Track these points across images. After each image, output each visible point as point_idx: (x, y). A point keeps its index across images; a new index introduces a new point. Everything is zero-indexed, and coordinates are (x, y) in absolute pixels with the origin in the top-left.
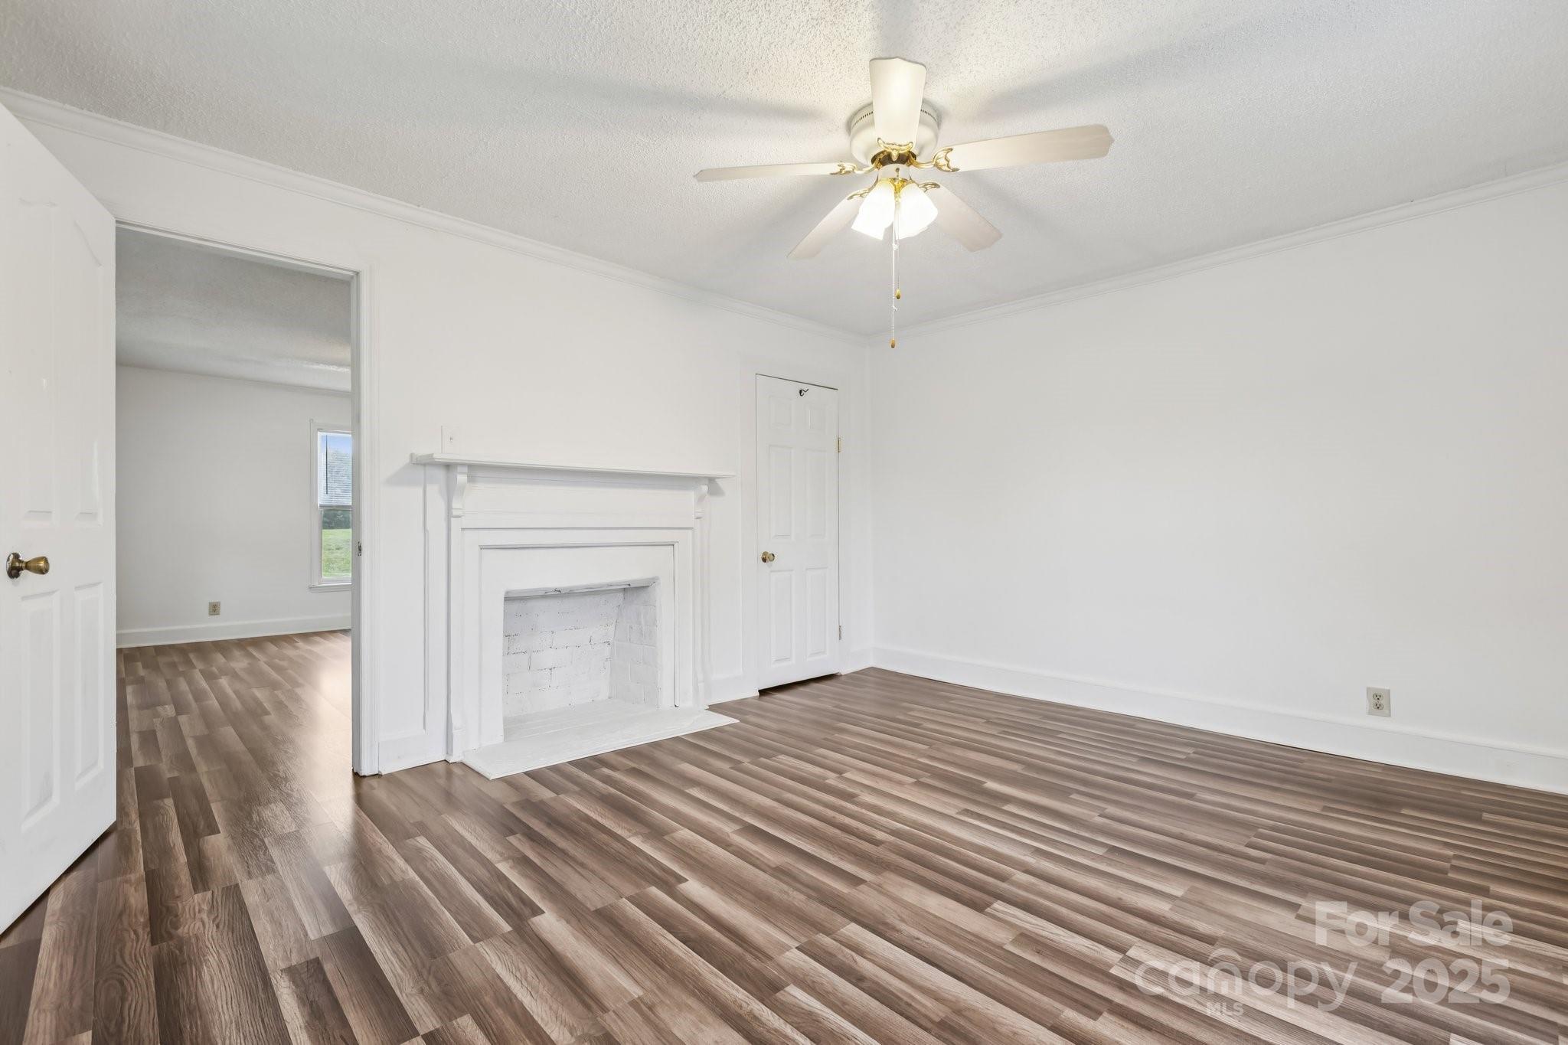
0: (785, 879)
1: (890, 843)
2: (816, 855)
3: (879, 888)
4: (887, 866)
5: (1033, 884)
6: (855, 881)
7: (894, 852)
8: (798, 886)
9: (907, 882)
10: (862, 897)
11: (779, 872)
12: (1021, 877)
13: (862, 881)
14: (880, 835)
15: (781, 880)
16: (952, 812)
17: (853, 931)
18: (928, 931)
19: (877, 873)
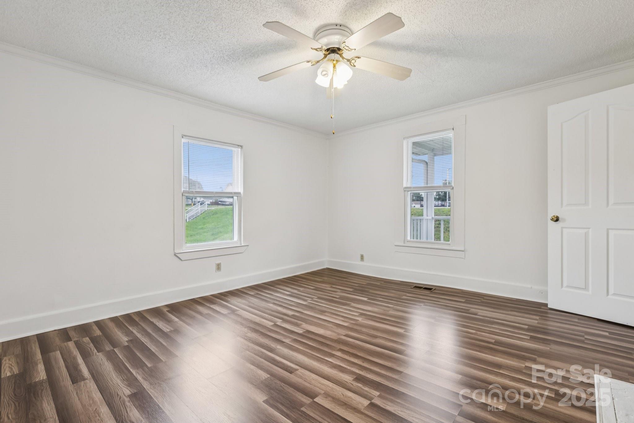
0: (371, 335)
1: (335, 350)
2: (364, 343)
3: (339, 334)
4: (336, 341)
5: (284, 339)
6: (347, 336)
7: (333, 346)
8: (366, 333)
9: (329, 337)
10: (344, 331)
11: (376, 337)
12: (287, 341)
13: (344, 336)
14: (339, 354)
15: (373, 334)
16: (301, 371)
17: (346, 324)
18: (325, 325)
19: (340, 339)
